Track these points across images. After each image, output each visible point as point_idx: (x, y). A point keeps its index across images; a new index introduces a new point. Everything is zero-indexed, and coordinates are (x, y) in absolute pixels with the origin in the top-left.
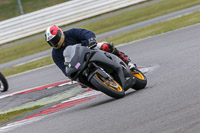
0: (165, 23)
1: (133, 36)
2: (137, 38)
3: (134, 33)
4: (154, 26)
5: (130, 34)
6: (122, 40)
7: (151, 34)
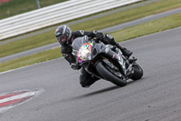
0: (49, 52)
1: (21, 63)
2: (24, 65)
3: (21, 60)
4: (39, 54)
5: (18, 61)
6: (10, 66)
7: (37, 62)
